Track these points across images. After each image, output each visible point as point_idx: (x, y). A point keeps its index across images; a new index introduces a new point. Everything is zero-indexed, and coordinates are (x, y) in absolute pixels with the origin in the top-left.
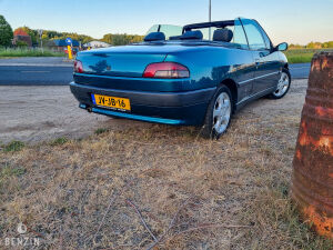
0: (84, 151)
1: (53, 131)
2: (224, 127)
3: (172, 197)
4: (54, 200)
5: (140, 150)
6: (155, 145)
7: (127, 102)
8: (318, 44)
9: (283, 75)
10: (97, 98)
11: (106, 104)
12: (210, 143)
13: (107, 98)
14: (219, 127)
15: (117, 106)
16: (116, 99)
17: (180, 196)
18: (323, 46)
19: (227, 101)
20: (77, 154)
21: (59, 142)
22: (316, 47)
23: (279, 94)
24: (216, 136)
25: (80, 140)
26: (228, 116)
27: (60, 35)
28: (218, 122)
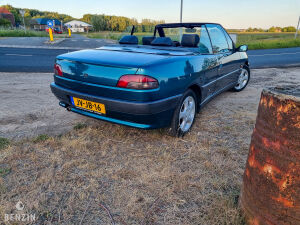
0: (64, 149)
1: (35, 124)
2: (189, 125)
3: (141, 200)
4: (36, 205)
5: (114, 148)
6: (127, 143)
7: (102, 106)
8: (278, 28)
9: (244, 71)
10: (75, 101)
11: (84, 106)
12: (176, 141)
13: (84, 101)
14: (184, 126)
15: (94, 109)
16: (93, 103)
17: (147, 199)
18: (283, 30)
19: (192, 103)
20: (57, 152)
21: (41, 139)
22: (276, 31)
23: (239, 88)
24: (181, 134)
25: (60, 136)
26: (192, 116)
27: (41, 14)
28: (183, 123)
